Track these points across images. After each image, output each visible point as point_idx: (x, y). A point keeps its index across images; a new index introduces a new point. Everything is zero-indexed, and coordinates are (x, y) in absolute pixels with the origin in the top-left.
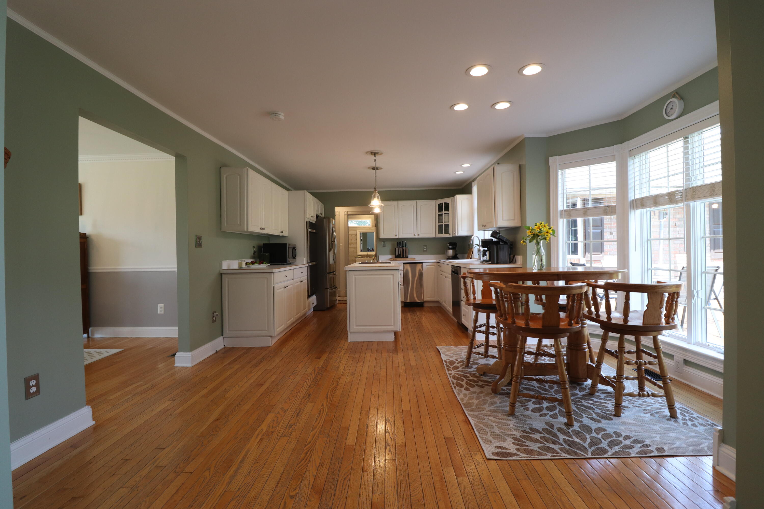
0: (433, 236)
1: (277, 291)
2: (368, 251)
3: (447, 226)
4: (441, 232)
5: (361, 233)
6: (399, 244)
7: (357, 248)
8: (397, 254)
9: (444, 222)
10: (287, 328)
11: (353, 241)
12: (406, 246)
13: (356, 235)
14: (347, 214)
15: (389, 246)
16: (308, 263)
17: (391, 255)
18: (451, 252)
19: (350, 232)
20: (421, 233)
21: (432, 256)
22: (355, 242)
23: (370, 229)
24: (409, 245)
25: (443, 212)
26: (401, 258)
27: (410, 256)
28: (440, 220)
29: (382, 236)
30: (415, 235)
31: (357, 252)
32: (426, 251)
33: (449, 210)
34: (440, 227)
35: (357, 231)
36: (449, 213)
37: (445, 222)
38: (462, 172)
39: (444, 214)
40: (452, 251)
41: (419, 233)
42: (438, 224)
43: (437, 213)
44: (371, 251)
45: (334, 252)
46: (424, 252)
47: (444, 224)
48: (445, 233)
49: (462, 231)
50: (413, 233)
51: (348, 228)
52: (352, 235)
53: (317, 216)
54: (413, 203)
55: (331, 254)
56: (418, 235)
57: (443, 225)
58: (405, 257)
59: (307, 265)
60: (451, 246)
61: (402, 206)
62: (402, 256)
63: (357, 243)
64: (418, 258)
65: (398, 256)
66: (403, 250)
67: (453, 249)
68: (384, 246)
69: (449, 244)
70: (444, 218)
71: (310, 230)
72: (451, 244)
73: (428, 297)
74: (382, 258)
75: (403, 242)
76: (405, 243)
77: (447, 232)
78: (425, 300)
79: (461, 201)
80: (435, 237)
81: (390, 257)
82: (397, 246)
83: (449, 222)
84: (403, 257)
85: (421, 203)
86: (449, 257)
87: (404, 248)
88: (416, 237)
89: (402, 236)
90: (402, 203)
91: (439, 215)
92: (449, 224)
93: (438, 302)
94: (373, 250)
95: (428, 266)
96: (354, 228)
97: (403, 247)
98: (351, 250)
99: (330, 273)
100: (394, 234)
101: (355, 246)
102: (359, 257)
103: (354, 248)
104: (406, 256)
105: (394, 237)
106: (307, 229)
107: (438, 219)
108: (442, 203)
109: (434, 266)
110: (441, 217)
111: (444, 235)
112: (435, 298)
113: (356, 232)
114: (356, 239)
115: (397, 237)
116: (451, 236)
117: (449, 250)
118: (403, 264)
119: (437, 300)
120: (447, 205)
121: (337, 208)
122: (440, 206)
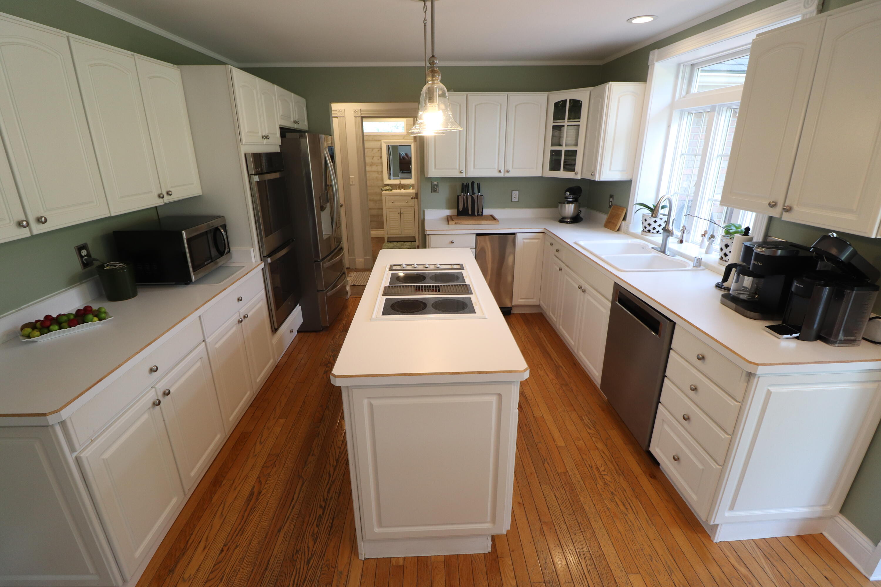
0: (538, 173)
3: (571, 154)
4: (555, 165)
5: (388, 146)
6: (465, 189)
7: (382, 172)
8: (461, 208)
9: (564, 145)
11: (376, 160)
12: (479, 191)
13: (381, 149)
14: (359, 115)
15: (444, 193)
16: (263, 261)
17: (449, 207)
18: (570, 209)
19: (368, 145)
20: (513, 168)
22: (379, 161)
23: (403, 139)
25: (566, 122)
26: (469, 215)
27: (485, 212)
28: (557, 141)
29: (432, 172)
30: (500, 172)
31: (382, 180)
32: (518, 200)
33: (579, 118)
34: (555, 156)
35: (383, 143)
36: (579, 125)
37: (566, 145)
38: (649, 19)
39: (568, 126)
40: (572, 205)
41: (509, 167)
42: (549, 148)
43: (551, 123)
46: (514, 203)
47: (563, 148)
48: (564, 170)
49: (610, 169)
50: (496, 167)
51: (363, 136)
52: (372, 150)
53: (284, 131)
54: (500, 97)
55: (325, 216)
56: (508, 172)
57: (561, 151)
58: (476, 213)
59: (262, 266)
60: (571, 196)
61: (476, 106)
62: (470, 212)
63: (382, 163)
64: (501, 216)
65: (463, 212)
66: (473, 199)
67: (575, 201)
68: (436, 192)
69: (568, 193)
70: (567, 135)
71: (257, 178)
72: (573, 192)
73: (521, 299)
75: (473, 183)
76: (478, 185)
77: (570, 166)
78: (514, 303)
79: (619, 98)
80: (540, 175)
81: (447, 212)
82: (462, 192)
83: (576, 145)
84: (473, 214)
85: (517, 99)
86: (564, 218)
87: (475, 196)
88: (502, 175)
89: (473, 172)
90: (476, 98)
91: (554, 127)
92: (576, 151)
93: (539, 306)
95: (525, 241)
96: (377, 137)
97: (473, 193)
100: (458, 168)
101: (379, 168)
102: (387, 188)
103: (378, 172)
104: (478, 212)
105: (456, 174)
106: (249, 176)
107: (552, 136)
108: (565, 101)
109: (537, 241)
110: (558, 133)
111: (562, 174)
112: (534, 300)
113: (379, 143)
114: (381, 157)
115: (463, 175)
116: (579, 177)
117: (567, 206)
118: (475, 236)
119: (537, 303)
120: (576, 106)
121: (336, 107)
122: (559, 107)
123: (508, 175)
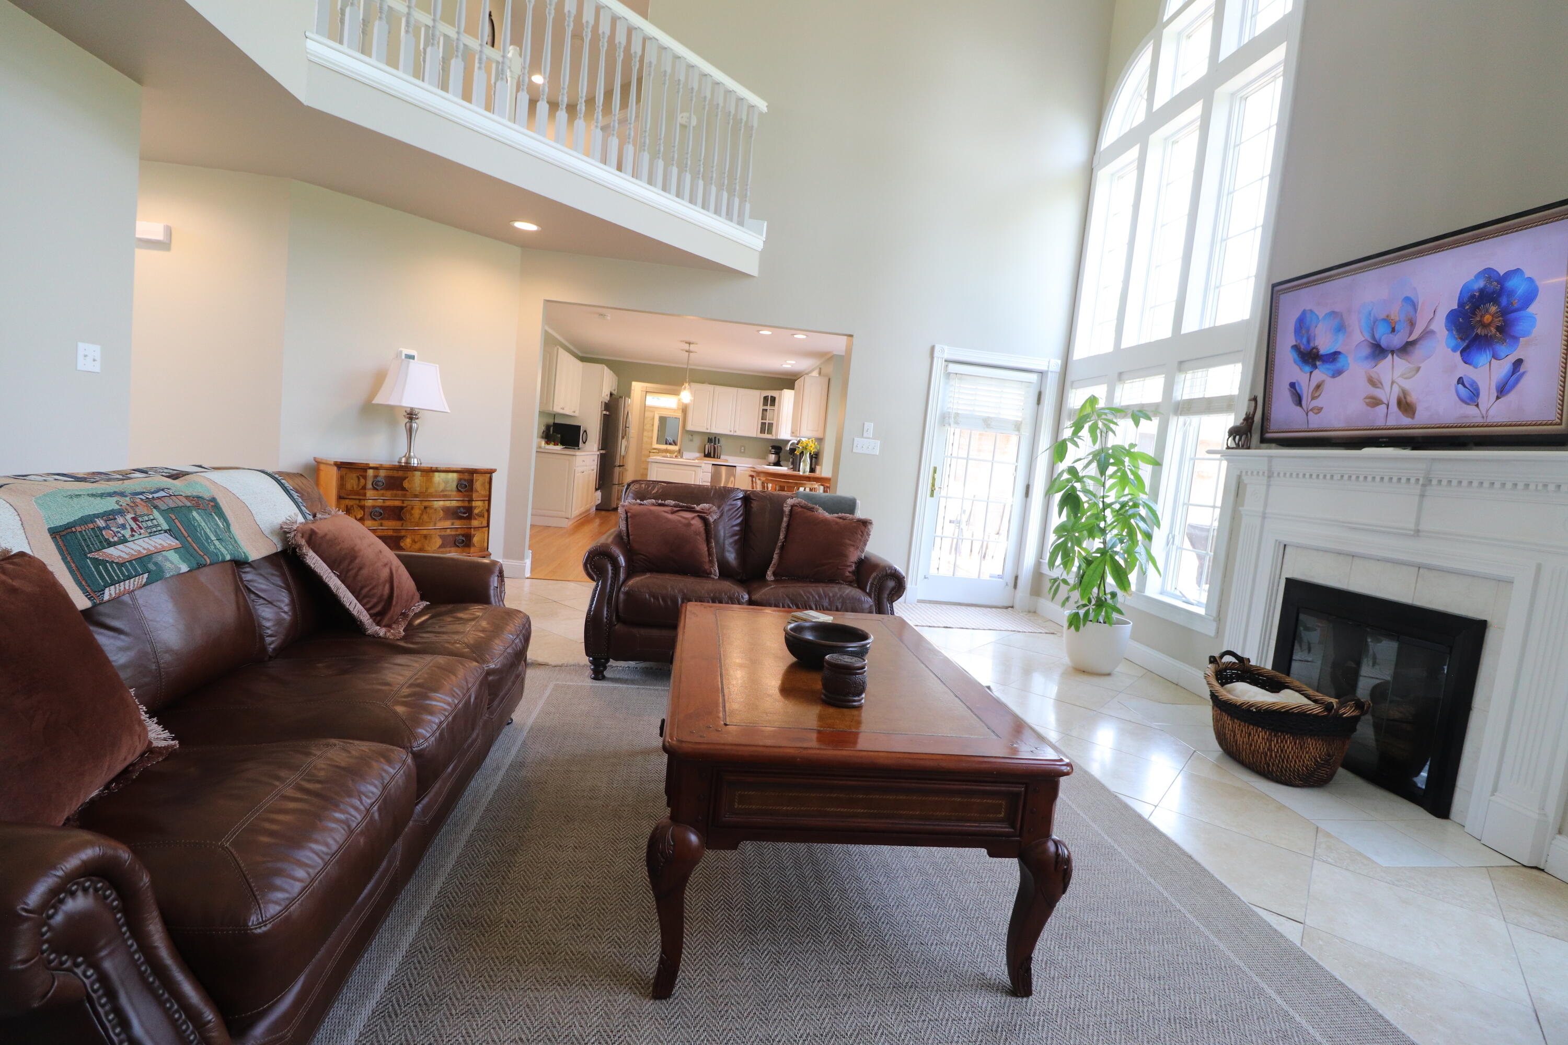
0: (754, 435)
1: (577, 475)
2: (666, 444)
3: (771, 425)
4: (762, 431)
5: (660, 417)
6: (710, 440)
7: (652, 438)
8: (706, 452)
9: (767, 419)
10: (581, 514)
11: (650, 427)
12: (718, 443)
13: (654, 418)
14: (646, 391)
15: (697, 442)
16: (599, 450)
17: (699, 452)
18: (772, 458)
19: (647, 414)
20: (739, 430)
21: (750, 460)
22: (652, 428)
24: (723, 441)
25: (768, 407)
26: (711, 457)
27: (722, 457)
28: (764, 416)
29: (690, 427)
30: (731, 431)
31: (651, 444)
32: (744, 452)
33: (774, 406)
34: (763, 424)
35: (656, 414)
36: (774, 410)
39: (769, 409)
40: (774, 456)
41: (737, 429)
42: (760, 421)
43: (762, 407)
44: (670, 444)
45: (628, 441)
46: (742, 453)
47: (767, 421)
48: (767, 434)
49: (786, 433)
50: (729, 428)
51: (644, 408)
52: (649, 419)
53: (611, 394)
54: (733, 390)
55: (624, 443)
56: (735, 432)
57: (766, 423)
58: (715, 454)
59: (598, 453)
60: (773, 450)
61: (719, 393)
62: (712, 455)
63: (653, 430)
64: (731, 460)
65: (708, 455)
66: (715, 448)
67: (774, 453)
68: (692, 440)
69: (771, 447)
70: (769, 414)
71: (605, 412)
72: (773, 447)
74: (686, 455)
75: (715, 438)
76: (719, 440)
77: (770, 432)
81: (697, 455)
82: (708, 442)
83: (773, 420)
84: (714, 457)
85: (742, 391)
86: (770, 462)
87: (716, 445)
88: (732, 433)
89: (715, 430)
90: (719, 389)
91: (763, 410)
92: (773, 423)
94: (675, 443)
95: (743, 472)
96: (654, 409)
98: (645, 439)
99: (619, 466)
100: (706, 426)
101: (651, 434)
103: (649, 437)
104: (717, 456)
105: (704, 430)
106: (601, 411)
107: (762, 414)
108: (768, 396)
110: (765, 412)
111: (766, 436)
113: (654, 414)
114: (653, 425)
115: (709, 431)
116: (774, 438)
117: (770, 455)
118: (712, 465)
120: (773, 399)
121: (634, 383)
122: (766, 398)
123: (735, 434)
